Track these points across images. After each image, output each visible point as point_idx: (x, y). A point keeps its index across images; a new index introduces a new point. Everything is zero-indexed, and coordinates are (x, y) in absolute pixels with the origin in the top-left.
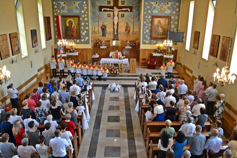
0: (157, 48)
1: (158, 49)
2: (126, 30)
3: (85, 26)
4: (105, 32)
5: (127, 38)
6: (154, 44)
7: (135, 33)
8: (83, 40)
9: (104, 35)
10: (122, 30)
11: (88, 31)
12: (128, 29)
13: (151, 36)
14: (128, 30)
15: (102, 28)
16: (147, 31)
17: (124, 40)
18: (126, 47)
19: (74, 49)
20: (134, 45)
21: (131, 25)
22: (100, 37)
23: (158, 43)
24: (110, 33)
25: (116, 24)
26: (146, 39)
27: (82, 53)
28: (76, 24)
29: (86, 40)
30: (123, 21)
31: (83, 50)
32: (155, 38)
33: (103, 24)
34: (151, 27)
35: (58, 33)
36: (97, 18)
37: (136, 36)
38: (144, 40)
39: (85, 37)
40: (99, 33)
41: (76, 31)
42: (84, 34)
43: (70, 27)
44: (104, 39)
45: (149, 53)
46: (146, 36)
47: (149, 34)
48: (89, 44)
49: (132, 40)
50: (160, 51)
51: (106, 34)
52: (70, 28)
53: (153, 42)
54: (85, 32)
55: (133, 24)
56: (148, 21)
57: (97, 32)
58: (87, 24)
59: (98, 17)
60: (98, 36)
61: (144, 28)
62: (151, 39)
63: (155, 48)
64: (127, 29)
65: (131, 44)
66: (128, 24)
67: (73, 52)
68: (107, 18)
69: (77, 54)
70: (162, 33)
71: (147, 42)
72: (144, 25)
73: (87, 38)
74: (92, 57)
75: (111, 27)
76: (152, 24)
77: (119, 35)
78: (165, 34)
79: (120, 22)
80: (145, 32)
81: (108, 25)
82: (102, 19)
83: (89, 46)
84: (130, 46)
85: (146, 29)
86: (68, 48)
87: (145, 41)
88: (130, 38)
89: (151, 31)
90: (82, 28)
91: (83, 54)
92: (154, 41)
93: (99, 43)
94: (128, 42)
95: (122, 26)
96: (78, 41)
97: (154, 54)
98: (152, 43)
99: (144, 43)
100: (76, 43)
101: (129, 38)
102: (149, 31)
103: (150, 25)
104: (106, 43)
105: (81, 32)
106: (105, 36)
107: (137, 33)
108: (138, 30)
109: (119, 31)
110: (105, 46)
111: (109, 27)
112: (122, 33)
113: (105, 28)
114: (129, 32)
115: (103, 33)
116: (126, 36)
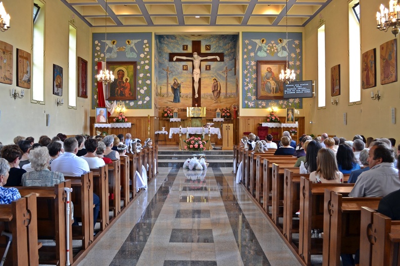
0: (269, 114)
1: (271, 115)
2: (213, 92)
3: (146, 78)
4: (177, 95)
5: (216, 105)
6: (263, 107)
7: (230, 97)
8: (140, 103)
9: (176, 99)
10: (207, 91)
11: (149, 86)
12: (217, 90)
13: (256, 94)
14: (218, 91)
15: (172, 88)
16: (250, 86)
17: (211, 108)
18: (215, 120)
19: (124, 117)
20: (228, 114)
21: (222, 83)
22: (169, 102)
23: (271, 106)
24: (187, 97)
25: (196, 80)
26: (249, 99)
27: (138, 124)
28: (130, 75)
29: (145, 102)
30: (208, 77)
31: (139, 118)
32: (263, 98)
33: (176, 81)
34: (257, 79)
35: (99, 90)
36: (165, 72)
37: (230, 100)
38: (246, 102)
39: (143, 97)
40: (167, 96)
41: (129, 87)
42: (142, 91)
43: (120, 80)
44: (176, 107)
45: (256, 123)
46: (249, 94)
47: (254, 90)
48: (151, 108)
49: (225, 108)
50: (273, 118)
51: (181, 98)
52: (119, 82)
53: (261, 104)
54: (145, 88)
55: (225, 82)
56: (250, 70)
57: (166, 95)
58: (148, 75)
59: (167, 70)
60: (166, 101)
61: (244, 81)
62: (257, 99)
63: (265, 115)
65: (224, 114)
66: (217, 81)
67: (123, 121)
68: (182, 72)
69: (129, 125)
70: (276, 88)
71: (251, 104)
72: (245, 76)
73: (147, 99)
74: (156, 133)
75: (188, 86)
76: (257, 74)
77: (202, 100)
78: (280, 90)
79: (204, 78)
80: (246, 88)
81: (184, 83)
82: (174, 73)
83: (151, 113)
84: (222, 117)
85: (248, 83)
86: (114, 116)
87: (248, 103)
88: (222, 104)
89: (256, 86)
90: (140, 82)
91: (140, 127)
92: (263, 102)
93: (169, 112)
94: (218, 111)
95: (207, 84)
96: (132, 104)
97: (264, 125)
98: (260, 107)
99: (246, 106)
100: (129, 107)
101: (219, 104)
102: (254, 86)
103: (254, 76)
104: (180, 113)
105: (138, 89)
106: (179, 101)
107: (232, 96)
108: (234, 91)
109: (202, 92)
110: (179, 118)
111: (186, 86)
112: (207, 96)
113: (178, 88)
114: (220, 94)
115: (174, 97)
116: (215, 102)
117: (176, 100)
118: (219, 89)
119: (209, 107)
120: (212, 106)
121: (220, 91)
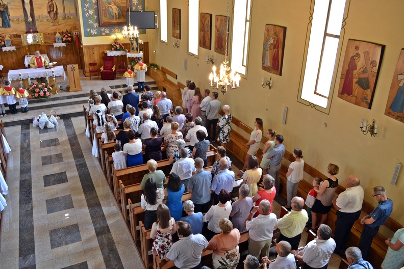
0: (113, 41)
1: (115, 43)
2: (49, 13)
4: (6, 18)
5: (54, 27)
6: (107, 34)
7: (69, 18)
10: (41, 12)
13: (98, 20)
16: (91, 12)
17: (50, 32)
18: (55, 45)
20: (70, 39)
21: (58, 3)
23: (114, 33)
24: (18, 20)
26: (91, 27)
32: (106, 24)
34: (97, 4)
37: (70, 22)
38: (88, 30)
44: (7, 33)
45: (101, 52)
46: (91, 22)
47: (95, 17)
49: (65, 31)
50: (118, 46)
51: (11, 22)
53: (104, 32)
61: (83, 7)
62: (99, 26)
63: (109, 43)
64: (52, 9)
65: (64, 39)
70: (118, 13)
71: (94, 32)
72: (84, 1)
75: (18, 7)
77: (37, 23)
78: (123, 15)
80: (87, 15)
81: (11, 4)
84: (63, 42)
85: (88, 8)
87: (90, 31)
88: (61, 26)
89: (98, 12)
92: (106, 29)
94: (58, 35)
95: (40, 4)
97: (110, 54)
98: (104, 34)
99: (88, 34)
101: (58, 27)
102: (95, 12)
103: (94, 1)
104: (13, 39)
106: (9, 26)
107: (72, 17)
108: (74, 11)
109: (36, 14)
110: (13, 45)
111: (14, 7)
112: (42, 18)
113: (5, 10)
114: (57, 16)
115: (2, 21)
116: (52, 24)
117: (5, 25)
118: (55, 10)
119: (46, 31)
120: (50, 29)
121: (56, 12)
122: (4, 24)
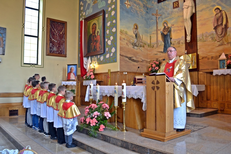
2: (215, 28)
3: (112, 26)
4: (168, 42)
5: (220, 48)
8: (108, 56)
9: (167, 48)
11: (115, 34)
12: (222, 24)
14: (223, 26)
15: (162, 34)
18: (215, 72)
22: (159, 53)
24: (179, 43)
25: (187, 16)
30: (207, 8)
33: (166, 25)
36: (154, 18)
40: (157, 46)
41: (99, 40)
42: (109, 42)
43: (94, 34)
48: (116, 61)
52: (93, 36)
54: (112, 38)
57: (155, 45)
58: (114, 21)
59: (157, 14)
60: (155, 52)
64: (219, 23)
66: (221, 11)
68: (172, 12)
73: (113, 50)
75: (180, 28)
81: (175, 25)
82: (163, 16)
84: (228, 68)
90: (108, 32)
93: (154, 65)
94: (223, 57)
95: (205, 19)
96: (102, 58)
100: (100, 62)
105: (107, 40)
109: (199, 32)
111: (177, 28)
112: (206, 36)
113: (168, 34)
114: (226, 30)
115: (164, 46)
116: (219, 43)
118: (224, 23)
119: (209, 54)
120: (214, 50)
121: (226, 26)
122: (165, 49)
